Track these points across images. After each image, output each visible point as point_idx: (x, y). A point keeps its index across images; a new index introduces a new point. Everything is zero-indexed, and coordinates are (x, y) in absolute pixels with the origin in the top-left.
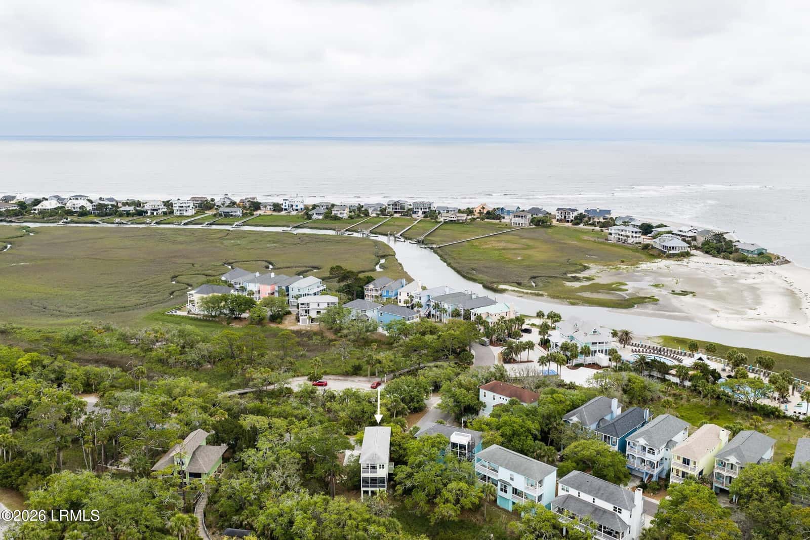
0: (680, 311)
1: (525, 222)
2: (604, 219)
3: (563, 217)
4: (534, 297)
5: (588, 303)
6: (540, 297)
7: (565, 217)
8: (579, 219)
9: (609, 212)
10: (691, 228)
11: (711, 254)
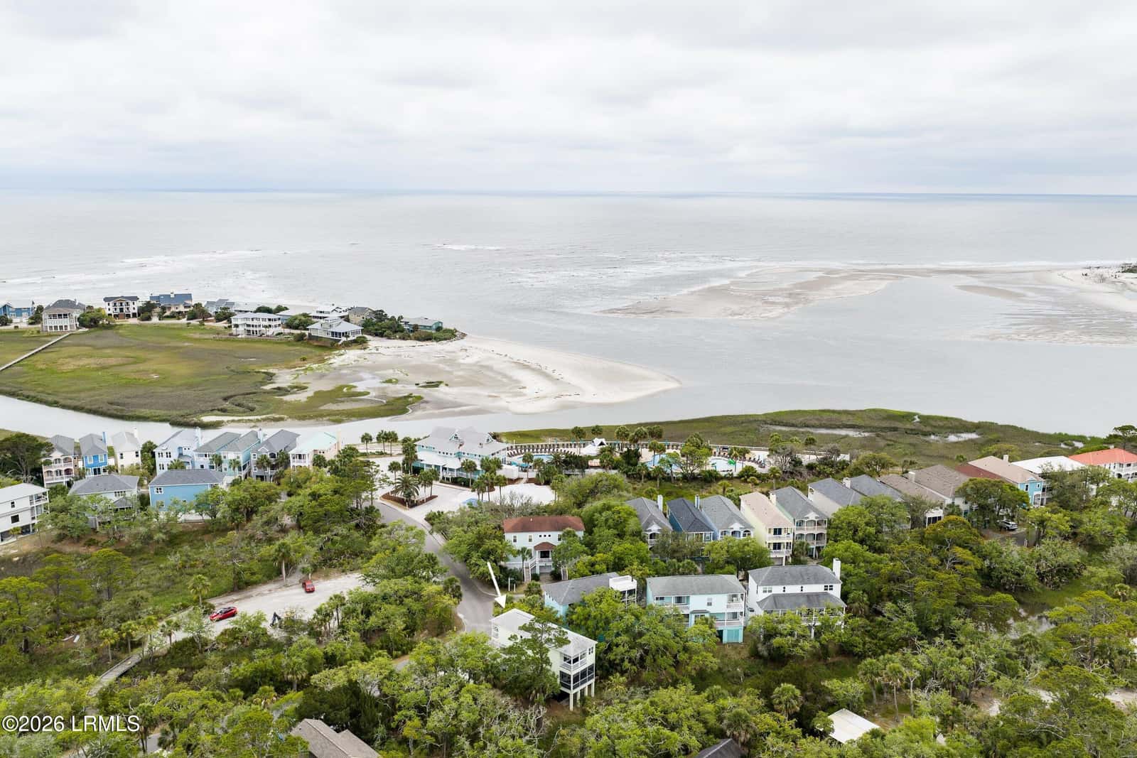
0: (460, 405)
1: (70, 323)
2: (185, 307)
3: (118, 310)
4: (273, 423)
5: (354, 416)
6: (282, 422)
7: (121, 310)
8: (145, 312)
9: (189, 297)
10: (334, 308)
11: (386, 336)
